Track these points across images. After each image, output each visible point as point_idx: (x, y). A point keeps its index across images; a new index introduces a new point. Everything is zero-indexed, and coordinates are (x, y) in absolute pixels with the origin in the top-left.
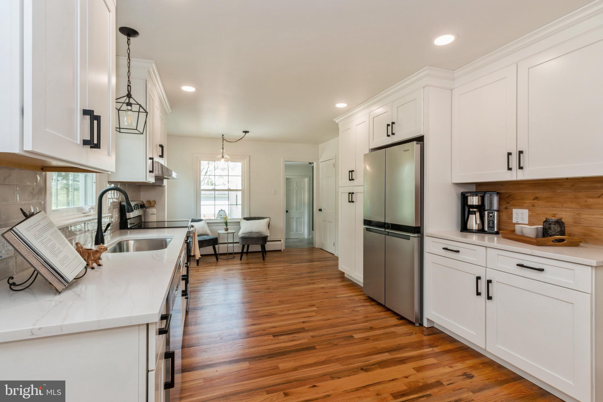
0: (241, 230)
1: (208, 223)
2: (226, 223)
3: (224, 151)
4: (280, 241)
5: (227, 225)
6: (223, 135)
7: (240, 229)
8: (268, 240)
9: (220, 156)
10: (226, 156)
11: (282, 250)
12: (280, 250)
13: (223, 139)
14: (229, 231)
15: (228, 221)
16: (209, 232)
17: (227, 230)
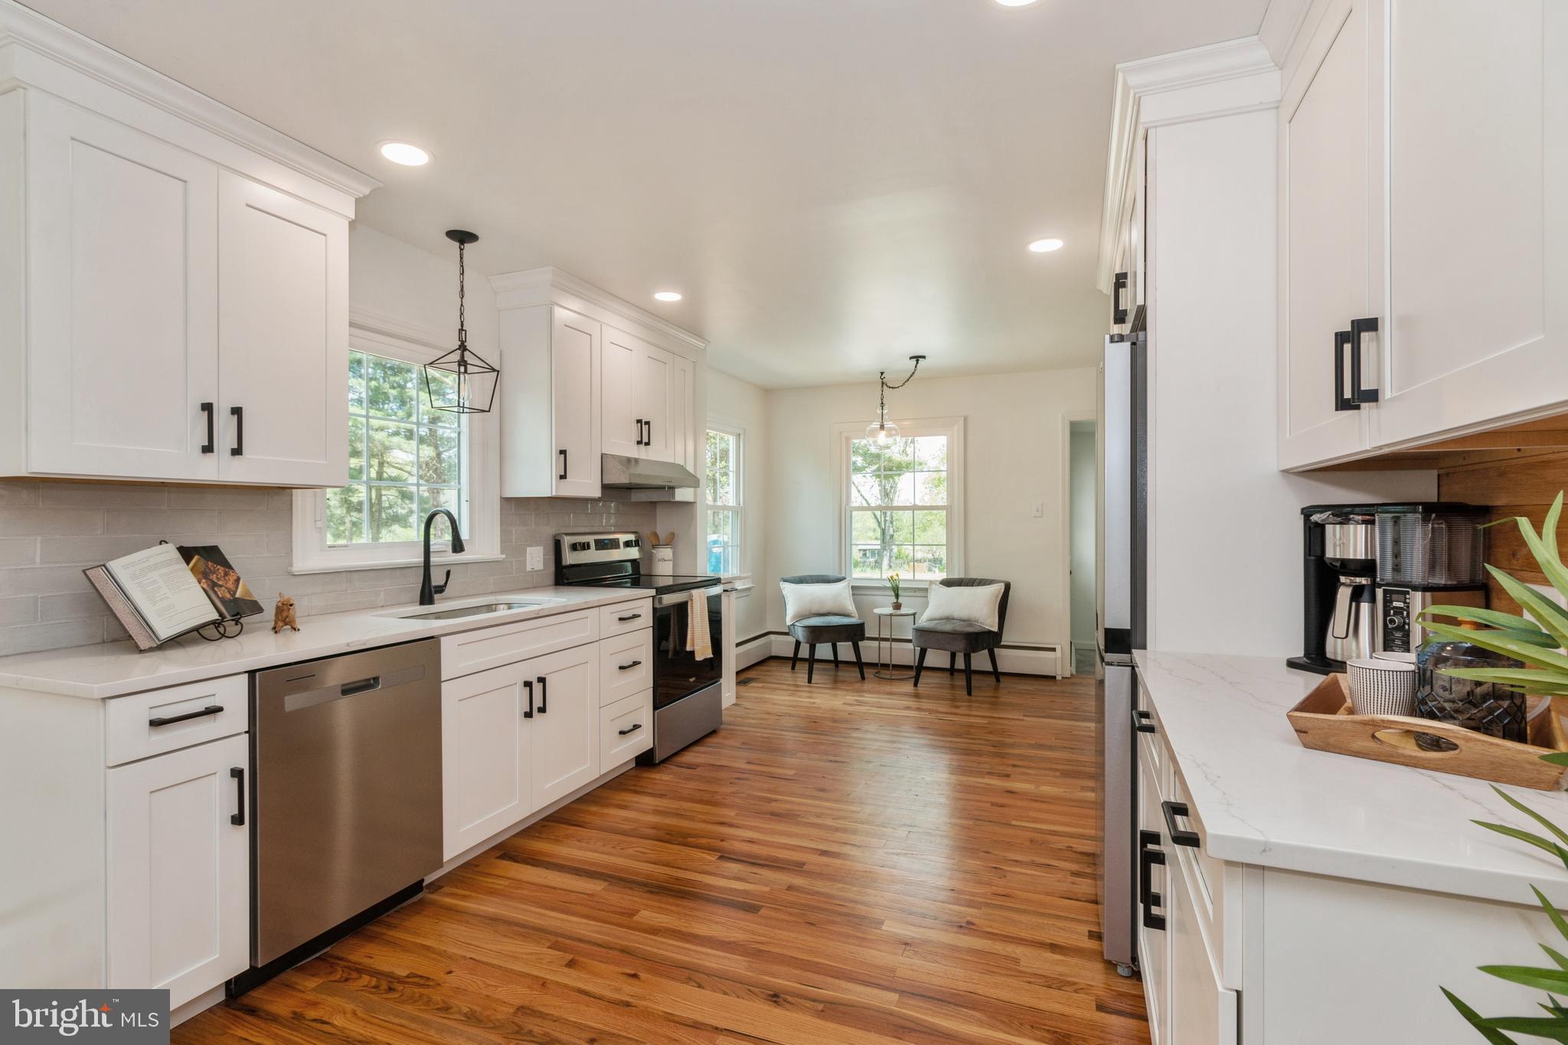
0: (928, 609)
1: (853, 588)
2: (896, 591)
3: (885, 412)
4: (1054, 650)
5: (897, 596)
6: (882, 373)
7: (927, 605)
8: (1002, 643)
9: (876, 425)
10: (888, 424)
11: (1059, 678)
12: (1054, 677)
13: (883, 383)
14: (903, 611)
15: (900, 586)
16: (851, 607)
17: (897, 606)
